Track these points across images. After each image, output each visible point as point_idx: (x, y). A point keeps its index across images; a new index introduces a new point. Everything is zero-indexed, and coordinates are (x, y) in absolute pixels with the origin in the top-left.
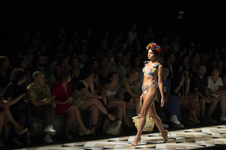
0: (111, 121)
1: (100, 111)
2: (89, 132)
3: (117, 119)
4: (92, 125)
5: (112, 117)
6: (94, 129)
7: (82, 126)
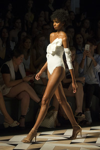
1: (31, 99)
2: (15, 124)
4: (22, 116)
6: (23, 120)
7: (8, 116)
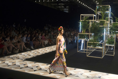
0: (16, 49)
3: (18, 49)
5: (16, 48)
